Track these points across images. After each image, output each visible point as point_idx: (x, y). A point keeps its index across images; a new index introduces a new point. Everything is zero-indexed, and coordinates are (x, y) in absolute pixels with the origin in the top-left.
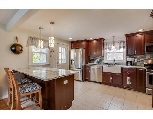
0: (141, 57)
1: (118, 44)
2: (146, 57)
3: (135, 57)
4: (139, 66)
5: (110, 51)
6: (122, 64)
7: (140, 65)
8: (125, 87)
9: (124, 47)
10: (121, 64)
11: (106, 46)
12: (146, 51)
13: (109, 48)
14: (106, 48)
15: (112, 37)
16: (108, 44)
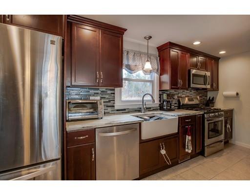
0: (175, 93)
2: (179, 93)
6: (152, 109)
9: (158, 70)
12: (193, 83)
13: (128, 66)
15: (145, 38)
16: (128, 54)
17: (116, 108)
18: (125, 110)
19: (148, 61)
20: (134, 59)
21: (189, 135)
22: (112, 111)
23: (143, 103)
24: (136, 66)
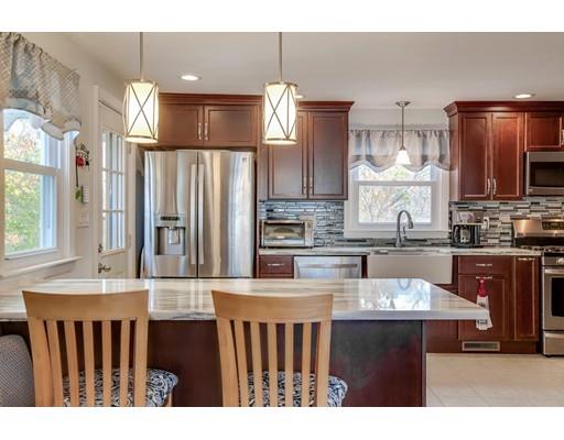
0: (502, 208)
1: (417, 141)
2: (516, 209)
3: (480, 205)
4: (493, 246)
5: (379, 177)
6: (429, 243)
7: (497, 241)
8: (466, 346)
9: (441, 159)
10: (425, 240)
11: (359, 145)
12: (532, 184)
13: (370, 158)
14: (358, 158)
15: (398, 103)
16: (368, 135)
17: (347, 235)
18: (364, 240)
19: (403, 148)
20: (383, 144)
21: (482, 296)
22: (339, 241)
23: (399, 228)
24: (386, 156)
